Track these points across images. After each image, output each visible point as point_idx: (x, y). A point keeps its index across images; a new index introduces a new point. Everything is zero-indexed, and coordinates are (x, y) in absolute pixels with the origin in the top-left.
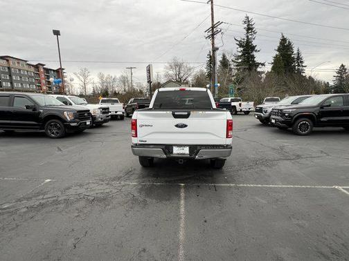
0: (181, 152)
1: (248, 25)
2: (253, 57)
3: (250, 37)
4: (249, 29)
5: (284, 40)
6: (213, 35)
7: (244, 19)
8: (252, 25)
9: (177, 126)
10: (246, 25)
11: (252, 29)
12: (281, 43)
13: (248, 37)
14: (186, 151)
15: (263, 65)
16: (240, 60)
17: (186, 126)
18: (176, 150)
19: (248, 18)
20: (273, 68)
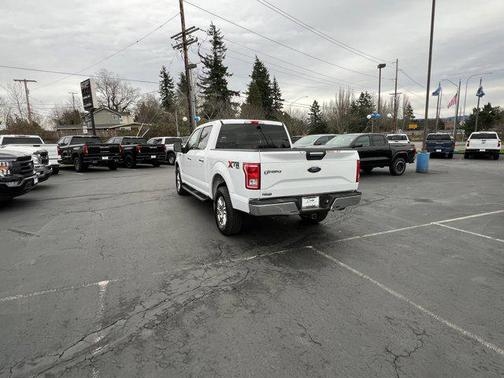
0: (311, 204)
1: (215, 38)
2: (224, 83)
3: (218, 54)
4: (217, 43)
5: (258, 65)
6: (185, 45)
7: (209, 28)
8: (220, 38)
9: (310, 170)
10: (211, 38)
11: (220, 44)
12: (255, 68)
13: (215, 53)
14: (316, 202)
15: (237, 94)
16: (208, 86)
17: (318, 169)
18: (305, 203)
19: (214, 27)
20: (249, 100)
